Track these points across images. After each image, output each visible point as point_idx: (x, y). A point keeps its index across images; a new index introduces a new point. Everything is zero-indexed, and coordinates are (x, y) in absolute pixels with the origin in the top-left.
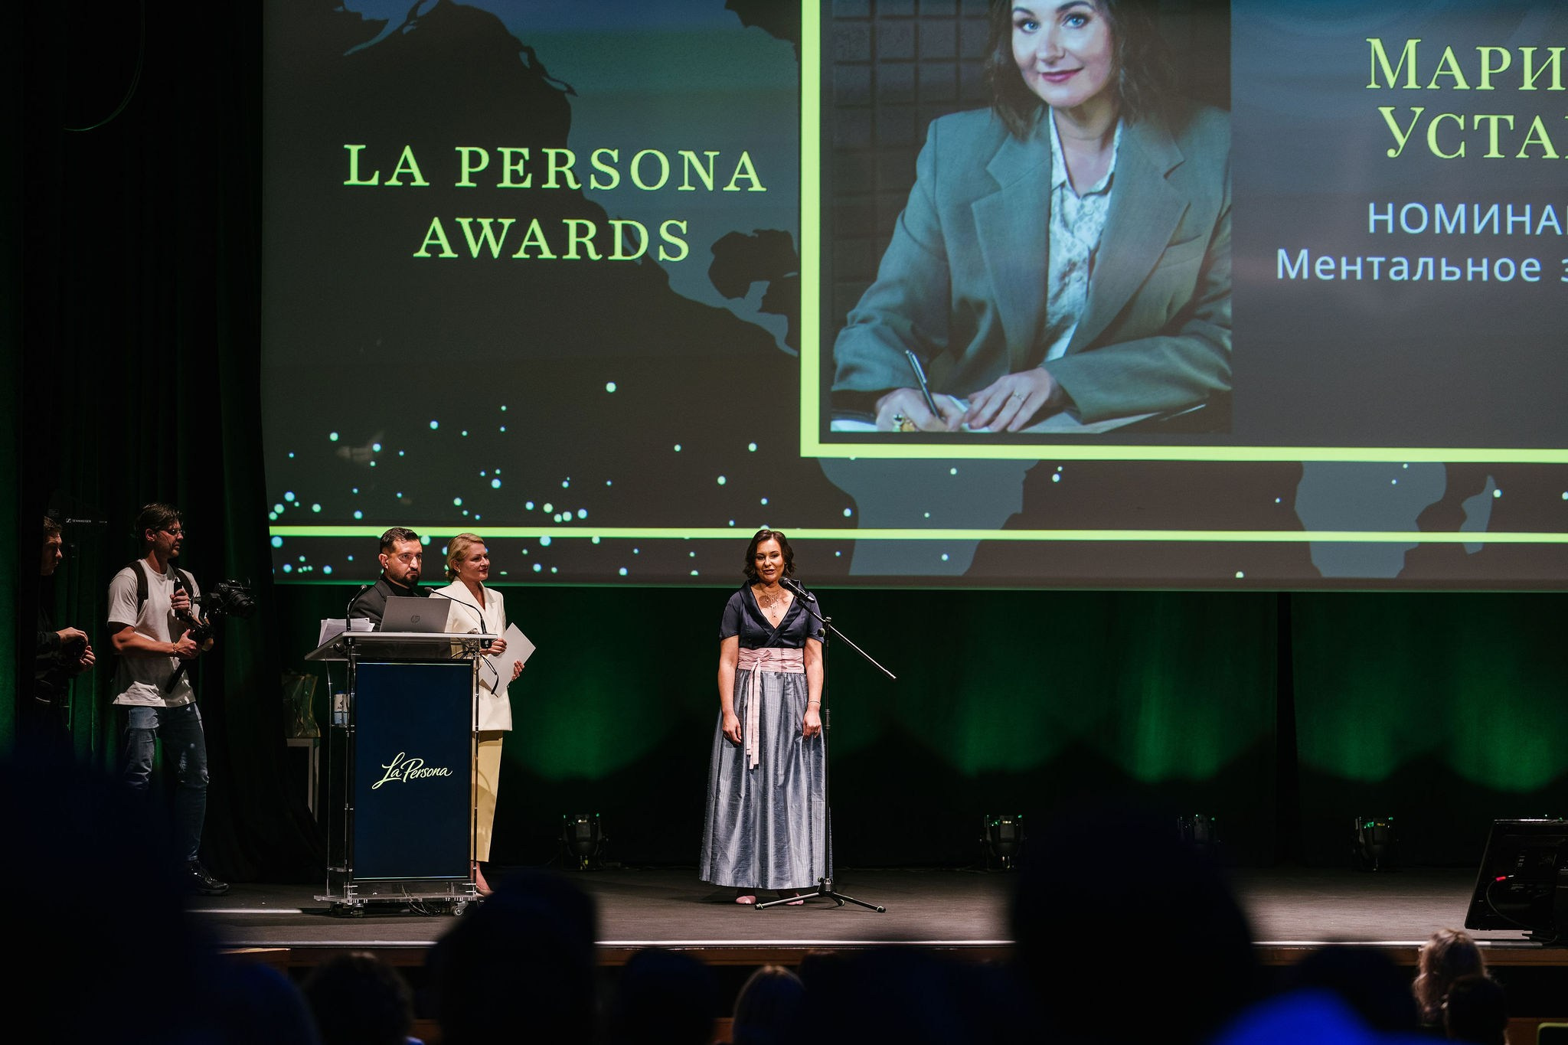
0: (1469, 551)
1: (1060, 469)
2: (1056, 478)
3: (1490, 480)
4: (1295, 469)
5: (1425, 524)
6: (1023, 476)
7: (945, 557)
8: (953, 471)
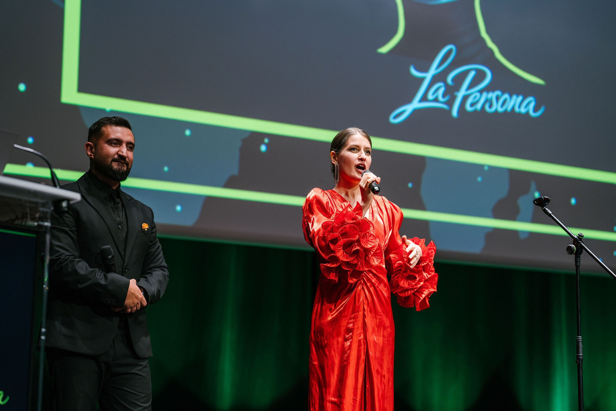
0: (522, 237)
1: (266, 141)
2: (263, 148)
3: (533, 185)
4: (421, 160)
5: (497, 214)
6: (239, 144)
7: (179, 208)
8: (188, 133)
